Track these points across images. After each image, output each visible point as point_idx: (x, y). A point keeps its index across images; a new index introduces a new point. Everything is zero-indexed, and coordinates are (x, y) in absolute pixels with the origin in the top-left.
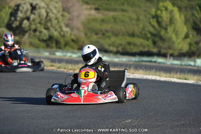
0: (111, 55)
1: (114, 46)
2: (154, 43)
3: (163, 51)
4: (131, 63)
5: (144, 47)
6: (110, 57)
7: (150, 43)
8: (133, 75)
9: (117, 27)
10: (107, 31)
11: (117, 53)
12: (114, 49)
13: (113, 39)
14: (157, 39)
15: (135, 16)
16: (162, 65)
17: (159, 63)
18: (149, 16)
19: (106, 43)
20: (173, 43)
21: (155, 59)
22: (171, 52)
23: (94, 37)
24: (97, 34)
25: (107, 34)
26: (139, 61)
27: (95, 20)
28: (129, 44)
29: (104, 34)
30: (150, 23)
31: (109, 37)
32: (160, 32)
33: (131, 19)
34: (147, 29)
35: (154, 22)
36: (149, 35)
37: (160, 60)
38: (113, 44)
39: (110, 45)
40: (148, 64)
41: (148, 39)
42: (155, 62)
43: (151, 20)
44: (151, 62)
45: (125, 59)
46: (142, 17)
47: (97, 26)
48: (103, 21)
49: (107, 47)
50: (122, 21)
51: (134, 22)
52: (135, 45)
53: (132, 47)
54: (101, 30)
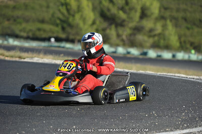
0: (22, 40)
1: (24, 32)
2: (63, 29)
3: (71, 37)
4: (41, 48)
5: (53, 33)
6: (20, 42)
7: (59, 29)
8: (43, 60)
9: (28, 14)
10: (18, 17)
11: (28, 38)
12: (24, 34)
13: (24, 25)
14: (65, 25)
15: (44, 4)
16: (70, 50)
17: (68, 48)
18: (58, 4)
19: (17, 29)
20: (81, 29)
21: (63, 44)
22: (78, 38)
23: (6, 23)
24: (8, 20)
25: (19, 20)
26: (48, 47)
27: (7, 7)
28: (39, 30)
29: (15, 20)
30: (59, 10)
31: (20, 23)
32: (68, 18)
33: (41, 6)
34: (56, 16)
35: (64, 10)
36: (58, 22)
37: (68, 45)
38: (24, 30)
39: (21, 31)
40: (57, 49)
41: (57, 25)
42: (63, 47)
43: (61, 8)
44: (59, 47)
45: (34, 44)
46: (51, 5)
47: (9, 12)
48: (14, 8)
49: (17, 32)
50: (33, 8)
51: (44, 9)
52: (44, 31)
53: (42, 32)
54: (13, 17)
